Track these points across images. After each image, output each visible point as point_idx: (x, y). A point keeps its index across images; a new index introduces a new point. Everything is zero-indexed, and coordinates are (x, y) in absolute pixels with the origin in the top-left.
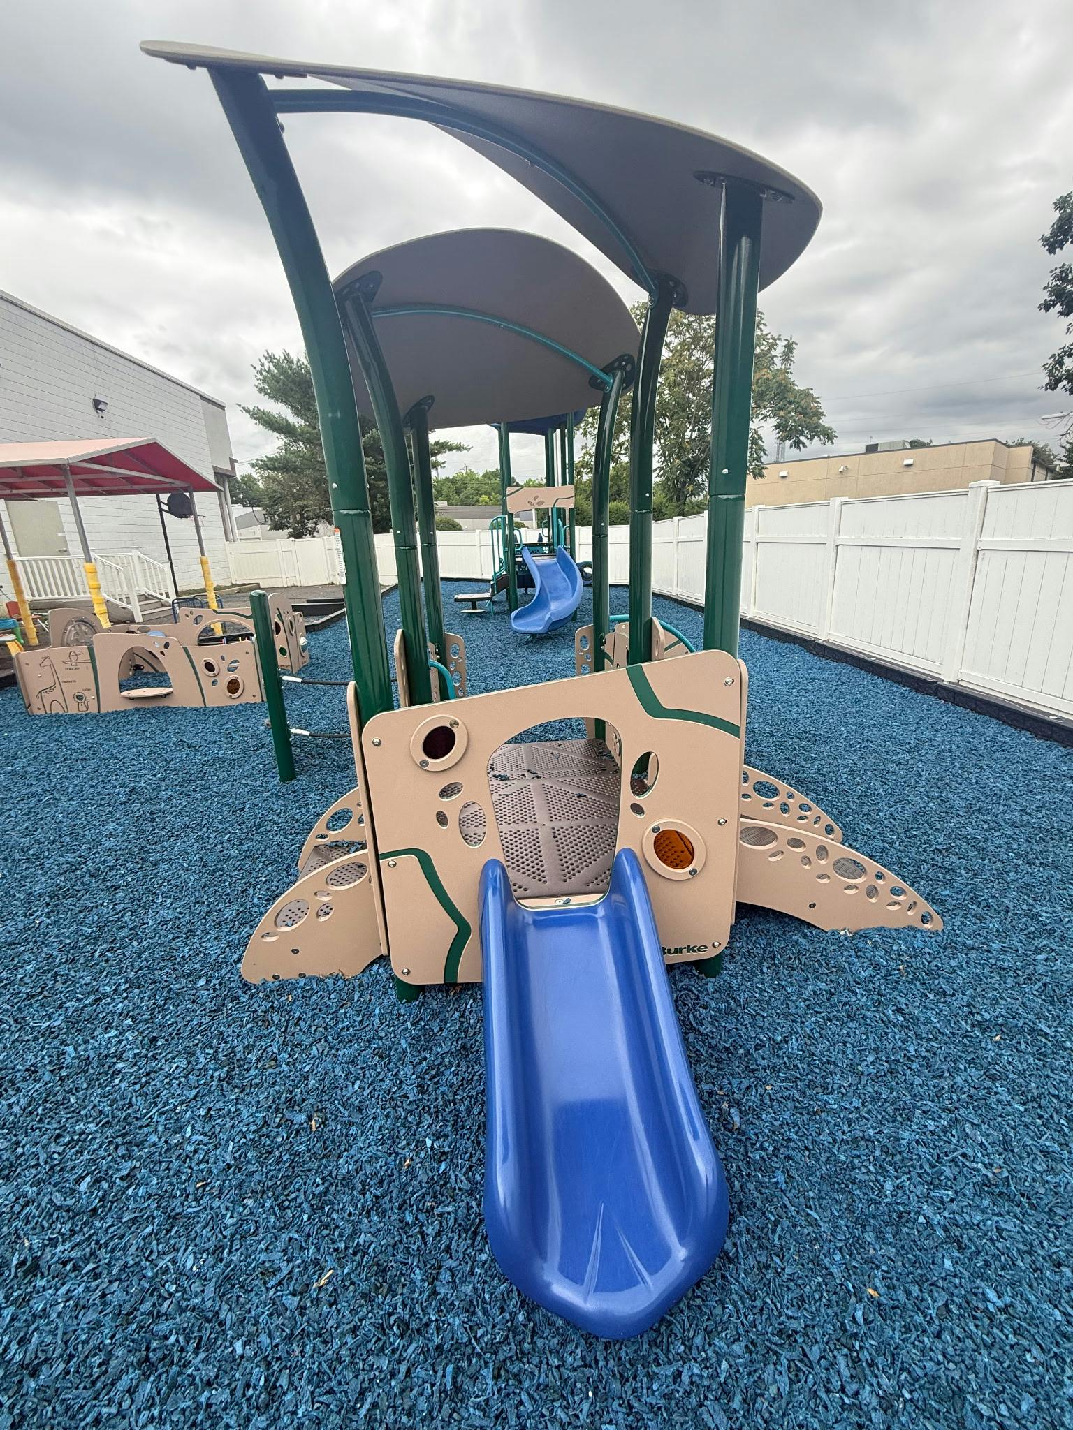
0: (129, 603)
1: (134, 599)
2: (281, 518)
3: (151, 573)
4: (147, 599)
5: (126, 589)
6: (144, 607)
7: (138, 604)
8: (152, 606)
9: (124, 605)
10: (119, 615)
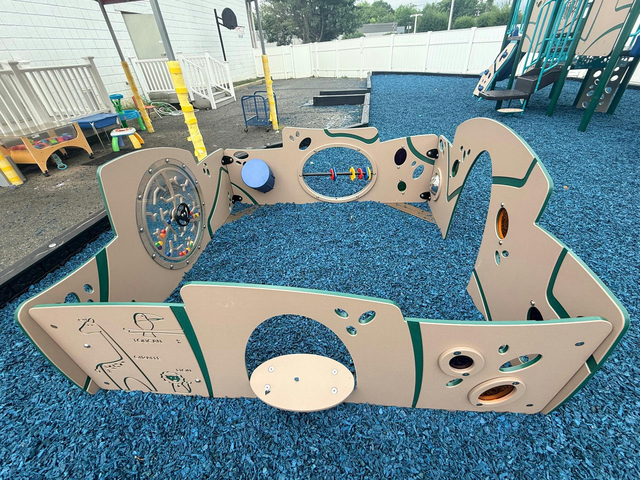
0: (207, 94)
1: (210, 91)
2: (273, 35)
3: (217, 70)
4: (217, 91)
5: (204, 83)
6: (216, 97)
7: (212, 95)
8: (220, 96)
9: (204, 96)
10: (201, 104)
